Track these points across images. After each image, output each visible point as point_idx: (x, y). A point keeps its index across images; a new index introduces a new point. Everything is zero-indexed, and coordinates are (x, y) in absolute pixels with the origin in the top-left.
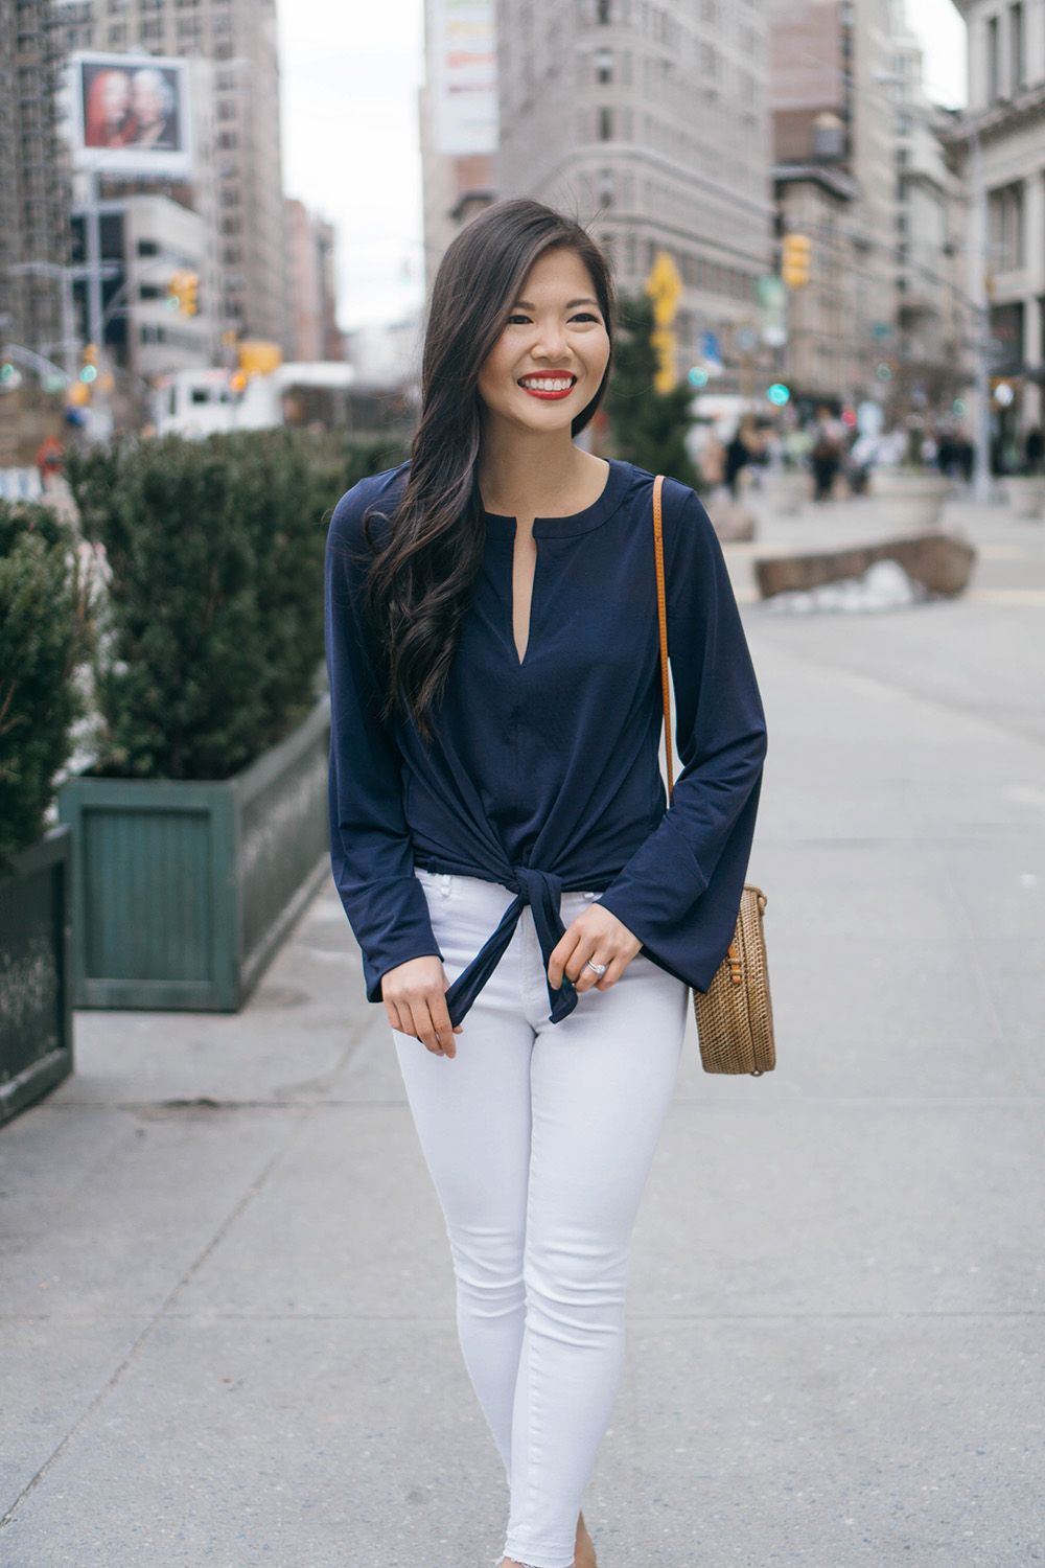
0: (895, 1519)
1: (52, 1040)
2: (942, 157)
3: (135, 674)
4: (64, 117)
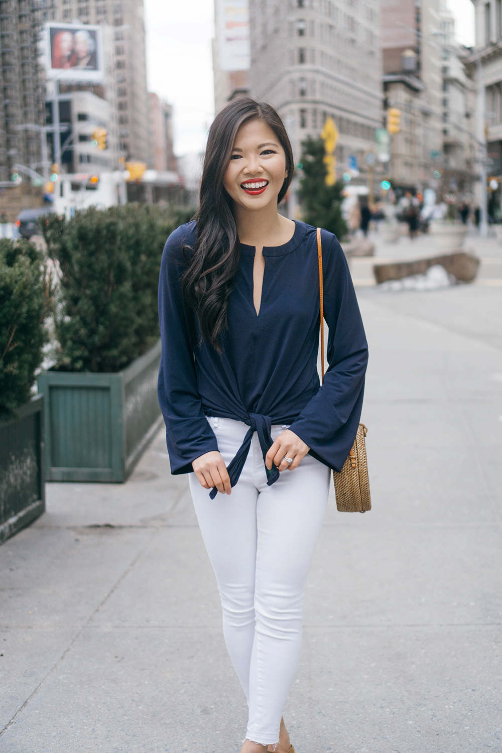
0: (432, 721)
1: (35, 496)
2: (464, 70)
3: (74, 322)
4: (42, 54)
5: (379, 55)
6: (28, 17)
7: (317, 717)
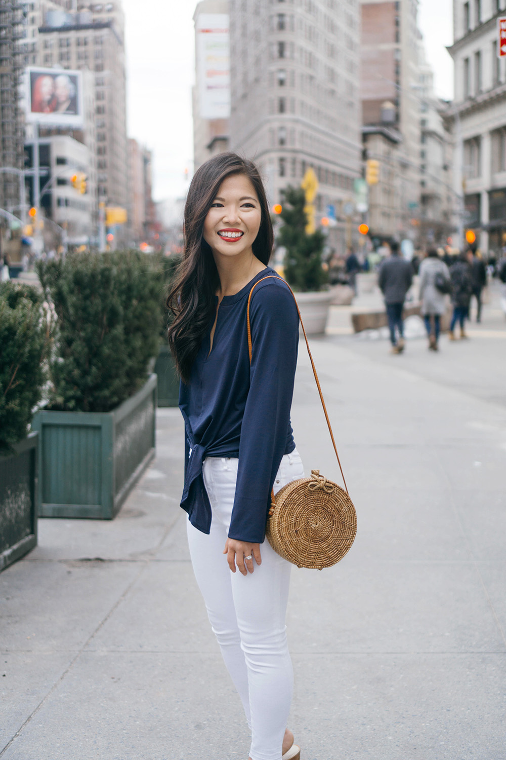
0: (410, 737)
1: (28, 530)
2: (442, 123)
3: (67, 363)
4: (22, 98)
5: (358, 106)
6: (8, 60)
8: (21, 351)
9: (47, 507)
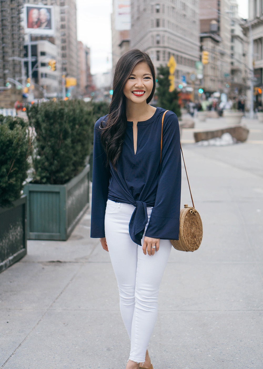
0: (221, 355)
1: (22, 246)
2: (242, 31)
3: (42, 159)
4: (23, 20)
5: (198, 23)
7: (163, 353)
8: (16, 153)
9: (32, 234)
